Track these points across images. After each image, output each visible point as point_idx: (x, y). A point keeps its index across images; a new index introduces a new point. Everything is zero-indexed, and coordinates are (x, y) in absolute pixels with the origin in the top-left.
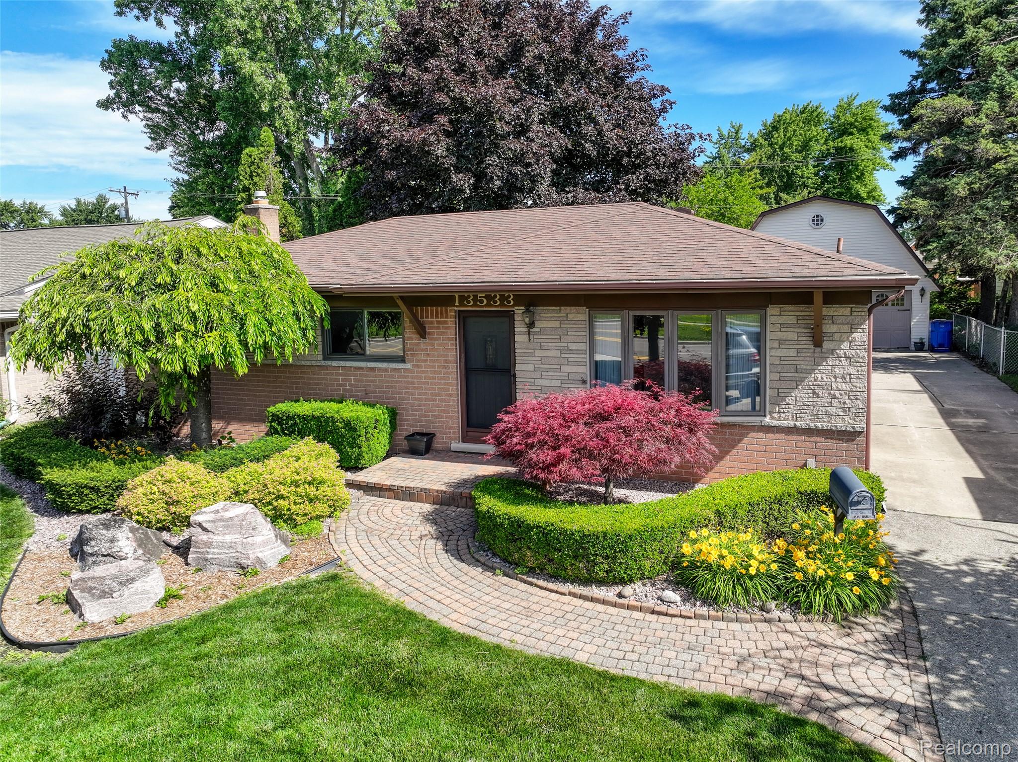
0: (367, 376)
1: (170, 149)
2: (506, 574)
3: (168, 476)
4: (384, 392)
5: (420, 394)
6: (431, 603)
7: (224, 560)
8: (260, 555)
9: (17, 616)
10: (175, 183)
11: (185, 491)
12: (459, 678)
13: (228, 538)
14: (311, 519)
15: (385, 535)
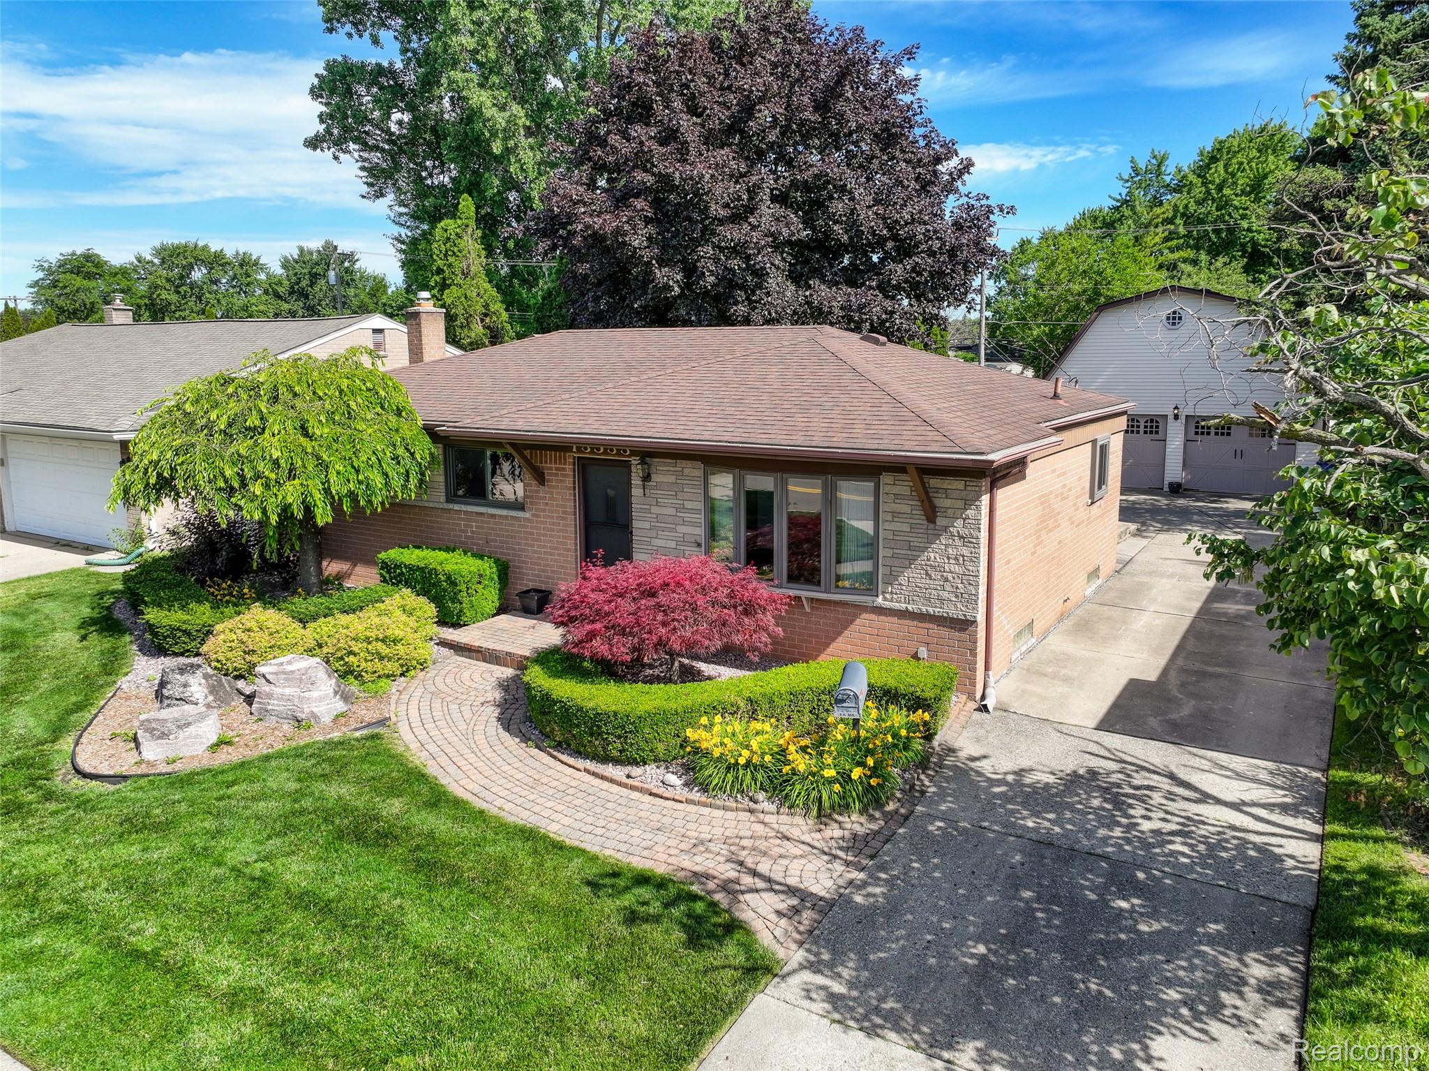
0: (488, 523)
1: (390, 198)
2: (538, 747)
3: (248, 625)
4: (505, 542)
5: (539, 546)
6: (452, 769)
7: (282, 712)
8: (315, 710)
9: (90, 749)
10: (396, 239)
11: (260, 640)
12: (431, 835)
13: (287, 691)
14: (379, 677)
15: (449, 699)
